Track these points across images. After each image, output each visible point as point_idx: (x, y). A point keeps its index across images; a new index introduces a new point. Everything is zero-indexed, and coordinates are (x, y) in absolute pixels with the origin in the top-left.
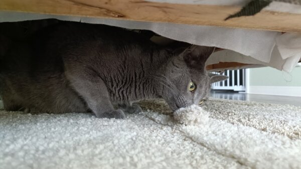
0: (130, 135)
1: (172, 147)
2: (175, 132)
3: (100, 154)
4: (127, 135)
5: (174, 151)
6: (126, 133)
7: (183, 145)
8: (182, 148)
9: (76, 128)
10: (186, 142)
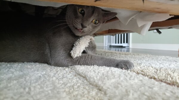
0: (41, 73)
1: (64, 81)
2: (72, 71)
3: (11, 86)
4: (39, 74)
5: (64, 83)
6: (38, 72)
7: (72, 79)
8: (70, 81)
9: (7, 70)
10: (76, 77)
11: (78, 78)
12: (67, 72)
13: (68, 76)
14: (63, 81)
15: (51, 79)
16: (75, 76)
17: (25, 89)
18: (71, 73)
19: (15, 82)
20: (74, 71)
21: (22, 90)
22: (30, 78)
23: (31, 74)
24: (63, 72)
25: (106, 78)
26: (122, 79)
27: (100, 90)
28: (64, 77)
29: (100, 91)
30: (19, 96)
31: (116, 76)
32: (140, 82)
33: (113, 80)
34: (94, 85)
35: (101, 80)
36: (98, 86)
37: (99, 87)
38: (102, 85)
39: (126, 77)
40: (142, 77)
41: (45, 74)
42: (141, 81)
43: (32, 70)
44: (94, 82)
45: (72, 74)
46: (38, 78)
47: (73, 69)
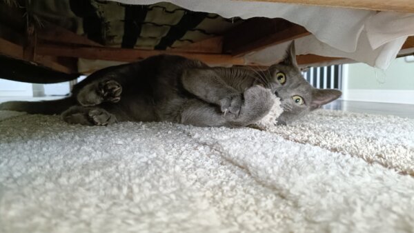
10: (223, 167)
11: (229, 168)
12: (202, 155)
13: (207, 164)
14: (196, 174)
15: (171, 171)
16: (222, 164)
17: (120, 188)
18: (212, 156)
19: (97, 173)
20: (218, 153)
21: (115, 191)
22: (126, 166)
23: (128, 158)
24: (193, 155)
25: (294, 169)
26: (332, 173)
27: (283, 197)
28: (197, 165)
29: (284, 200)
30: (111, 203)
31: (317, 167)
32: (377, 181)
33: (312, 176)
34: (267, 187)
35: (284, 174)
36: (278, 187)
37: (281, 189)
38: (287, 186)
39: (341, 169)
40: (380, 170)
41: (157, 158)
42: (380, 179)
43: (128, 148)
44: (268, 178)
45: (213, 160)
46: (142, 167)
47: (214, 148)
